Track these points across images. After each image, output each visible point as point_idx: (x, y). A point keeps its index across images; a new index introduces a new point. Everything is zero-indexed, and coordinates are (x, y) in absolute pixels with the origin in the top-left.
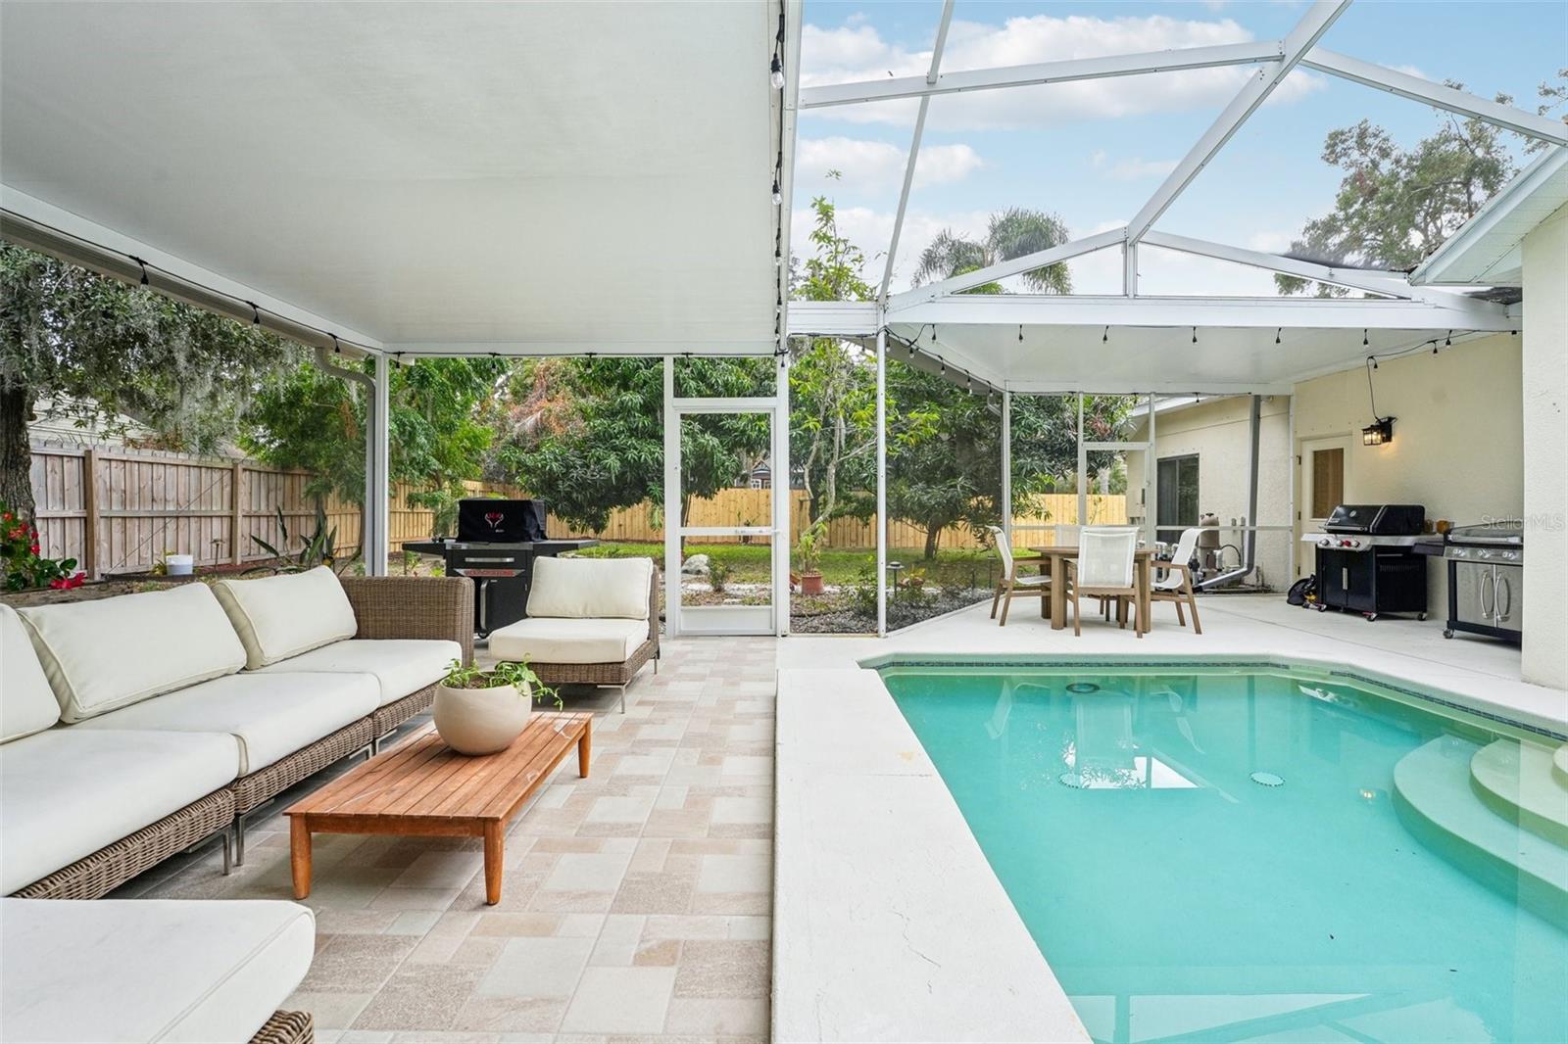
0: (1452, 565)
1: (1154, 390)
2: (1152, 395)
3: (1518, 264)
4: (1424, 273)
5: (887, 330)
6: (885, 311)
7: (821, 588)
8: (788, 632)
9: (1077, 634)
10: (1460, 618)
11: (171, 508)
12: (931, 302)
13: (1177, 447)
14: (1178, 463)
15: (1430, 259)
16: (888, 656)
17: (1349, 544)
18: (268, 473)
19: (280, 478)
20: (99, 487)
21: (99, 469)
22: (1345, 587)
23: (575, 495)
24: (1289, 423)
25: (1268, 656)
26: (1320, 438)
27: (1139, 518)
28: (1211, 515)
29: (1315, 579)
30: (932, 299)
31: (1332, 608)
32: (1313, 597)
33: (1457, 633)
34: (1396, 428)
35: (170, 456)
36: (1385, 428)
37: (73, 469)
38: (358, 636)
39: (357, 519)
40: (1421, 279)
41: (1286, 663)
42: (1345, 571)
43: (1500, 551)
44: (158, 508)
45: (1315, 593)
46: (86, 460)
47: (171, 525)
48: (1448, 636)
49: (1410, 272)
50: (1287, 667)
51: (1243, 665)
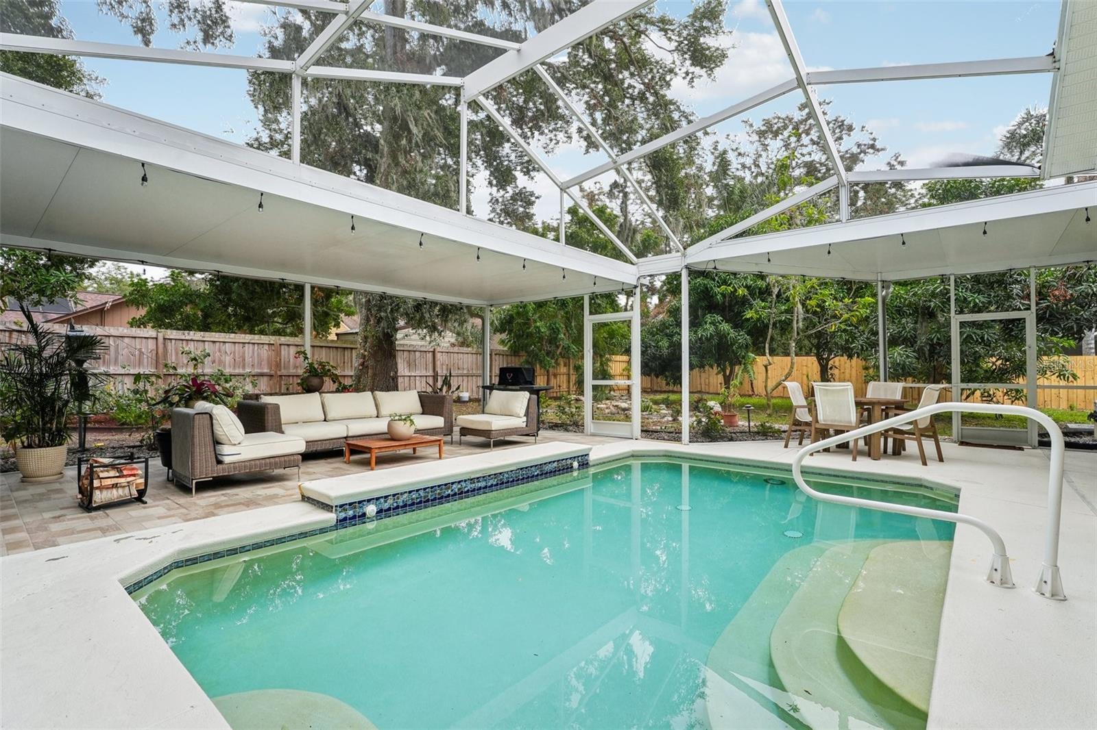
5: (687, 267)
7: (737, 422)
8: (639, 437)
9: (854, 459)
11: (465, 372)
12: (709, 248)
16: (663, 451)
18: (507, 355)
19: (513, 358)
20: (438, 364)
21: (438, 356)
23: (650, 364)
25: (921, 480)
30: (710, 246)
35: (465, 349)
37: (430, 356)
38: (423, 414)
39: (546, 377)
44: (460, 372)
46: (434, 352)
47: (465, 379)
50: (932, 489)
51: (898, 483)
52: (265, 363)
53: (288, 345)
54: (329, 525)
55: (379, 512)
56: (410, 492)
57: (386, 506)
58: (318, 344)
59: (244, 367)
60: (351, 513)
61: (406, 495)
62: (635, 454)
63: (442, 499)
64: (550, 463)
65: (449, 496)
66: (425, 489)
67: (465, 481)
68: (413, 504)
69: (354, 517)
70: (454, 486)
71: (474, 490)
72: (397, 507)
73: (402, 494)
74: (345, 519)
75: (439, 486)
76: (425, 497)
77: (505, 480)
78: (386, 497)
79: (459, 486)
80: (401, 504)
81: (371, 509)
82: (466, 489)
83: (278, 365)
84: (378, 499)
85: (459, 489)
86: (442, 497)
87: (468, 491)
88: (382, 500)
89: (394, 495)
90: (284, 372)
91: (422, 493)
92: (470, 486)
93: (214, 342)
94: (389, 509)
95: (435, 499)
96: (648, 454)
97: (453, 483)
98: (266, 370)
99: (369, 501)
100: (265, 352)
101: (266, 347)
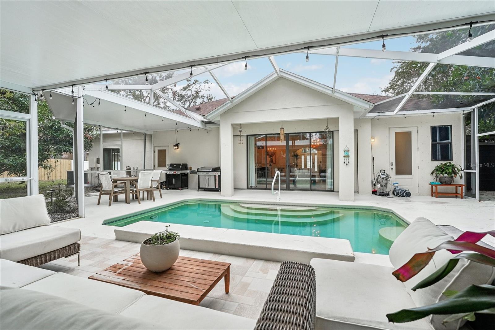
0: (199, 176)
1: (122, 128)
2: (122, 130)
3: (219, 119)
4: (206, 117)
6: (83, 89)
9: (139, 203)
10: (200, 187)
12: (100, 91)
13: (110, 145)
14: (112, 150)
15: (208, 114)
17: (175, 173)
22: (174, 183)
24: (151, 142)
25: (184, 200)
26: (160, 146)
27: (95, 168)
28: (129, 166)
29: (166, 182)
30: (101, 90)
31: (170, 189)
32: (165, 187)
33: (199, 190)
34: (179, 146)
36: (177, 145)
40: (206, 118)
41: (187, 201)
42: (174, 179)
43: (208, 173)
45: (165, 185)
48: (198, 191)
49: (204, 116)
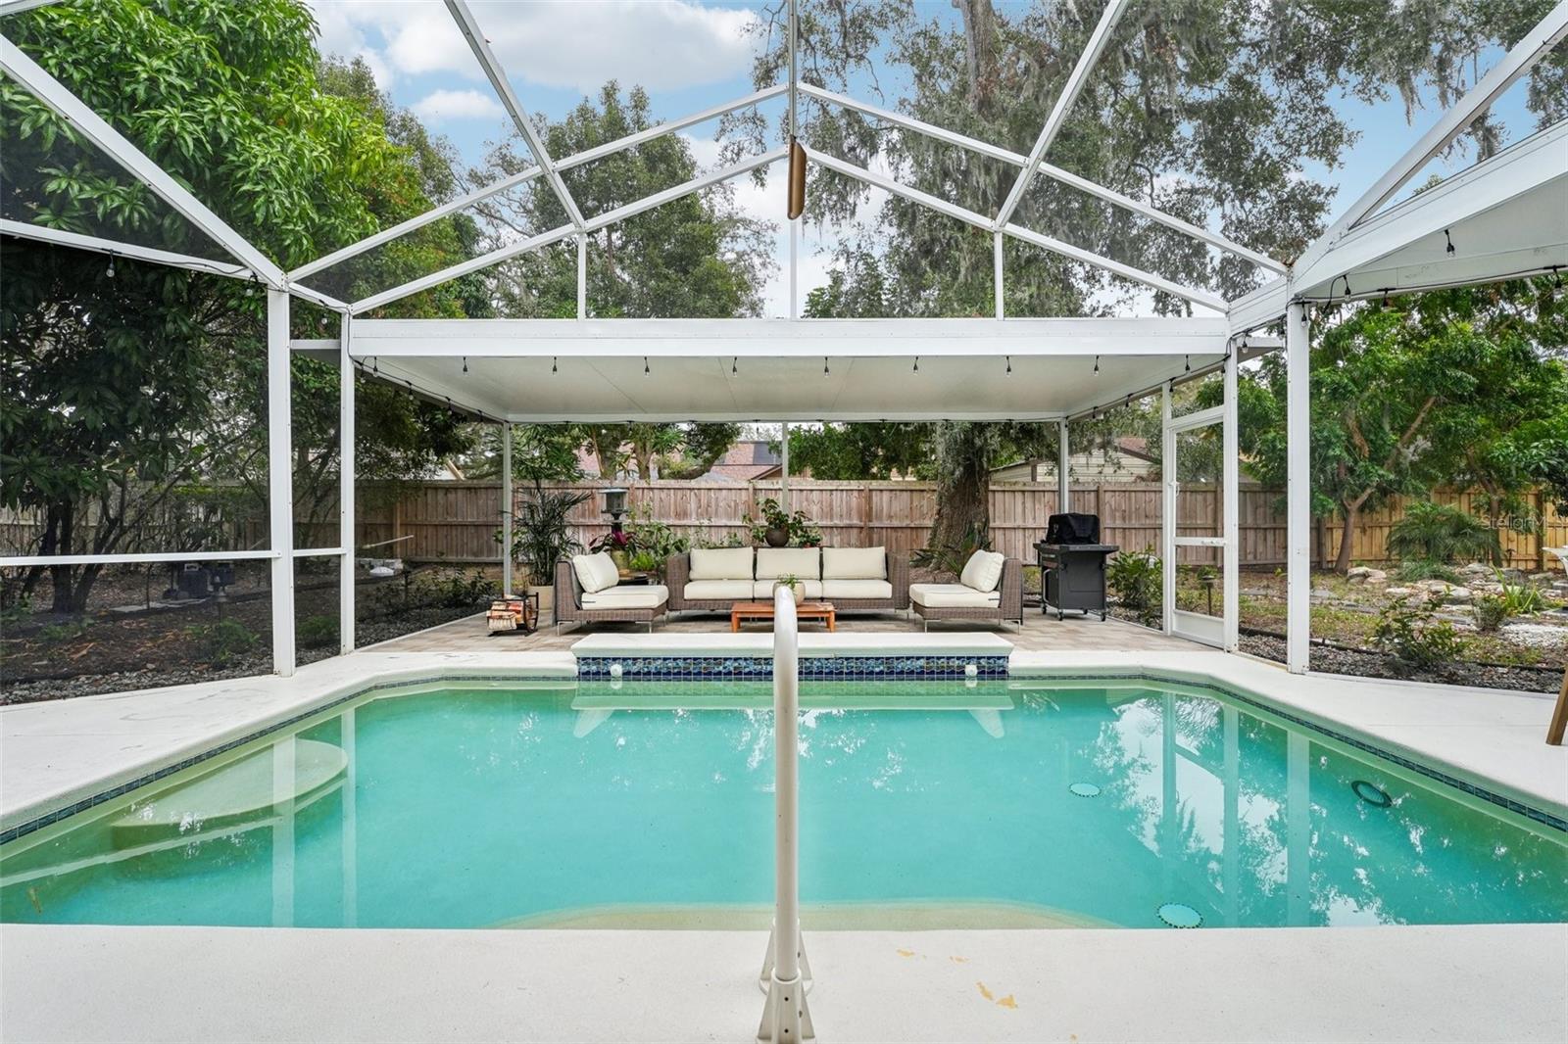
5: (1296, 302)
8: (1234, 649)
52: (854, 513)
53: (881, 491)
54: (571, 675)
55: (626, 674)
56: (665, 659)
57: (634, 669)
58: (917, 488)
59: (832, 519)
60: (594, 668)
61: (660, 662)
62: (1149, 673)
63: (708, 675)
64: (908, 658)
65: (720, 673)
66: (685, 659)
67: (746, 659)
68: (669, 673)
69: (598, 673)
70: (728, 663)
71: (760, 673)
72: (649, 673)
73: (654, 659)
74: (588, 673)
75: (705, 659)
76: (685, 668)
77: (815, 670)
78: (635, 659)
79: (736, 664)
80: (653, 670)
81: (617, 669)
82: (747, 670)
83: (869, 516)
84: (625, 659)
85: (735, 668)
86: (710, 673)
87: (750, 673)
88: (630, 662)
89: (645, 659)
90: (875, 524)
91: (681, 663)
92: (752, 667)
93: (801, 490)
94: (638, 673)
95: (699, 673)
96: (1175, 677)
97: (726, 659)
98: (856, 522)
99: (614, 659)
100: (854, 498)
101: (856, 494)
